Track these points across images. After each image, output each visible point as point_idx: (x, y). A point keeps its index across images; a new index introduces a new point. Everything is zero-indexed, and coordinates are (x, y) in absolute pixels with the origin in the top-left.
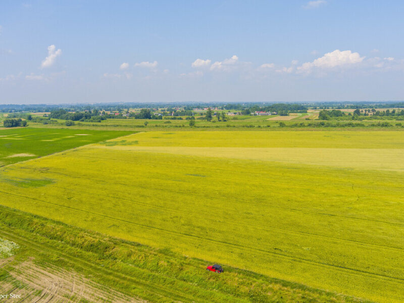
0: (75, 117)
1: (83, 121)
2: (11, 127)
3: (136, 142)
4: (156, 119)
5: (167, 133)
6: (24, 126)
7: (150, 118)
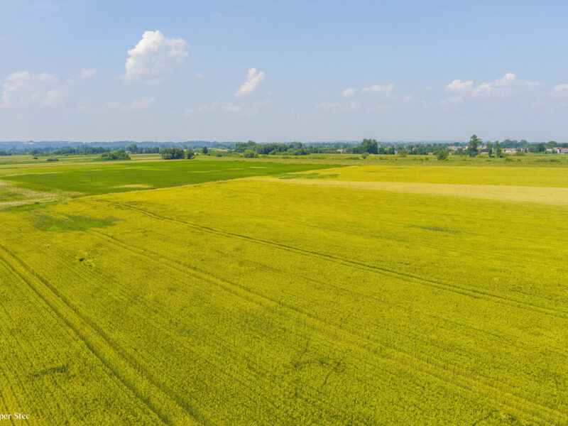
0: (265, 149)
1: (274, 154)
2: (171, 159)
3: (335, 176)
4: (386, 153)
5: (396, 167)
6: (189, 158)
7: (376, 153)
